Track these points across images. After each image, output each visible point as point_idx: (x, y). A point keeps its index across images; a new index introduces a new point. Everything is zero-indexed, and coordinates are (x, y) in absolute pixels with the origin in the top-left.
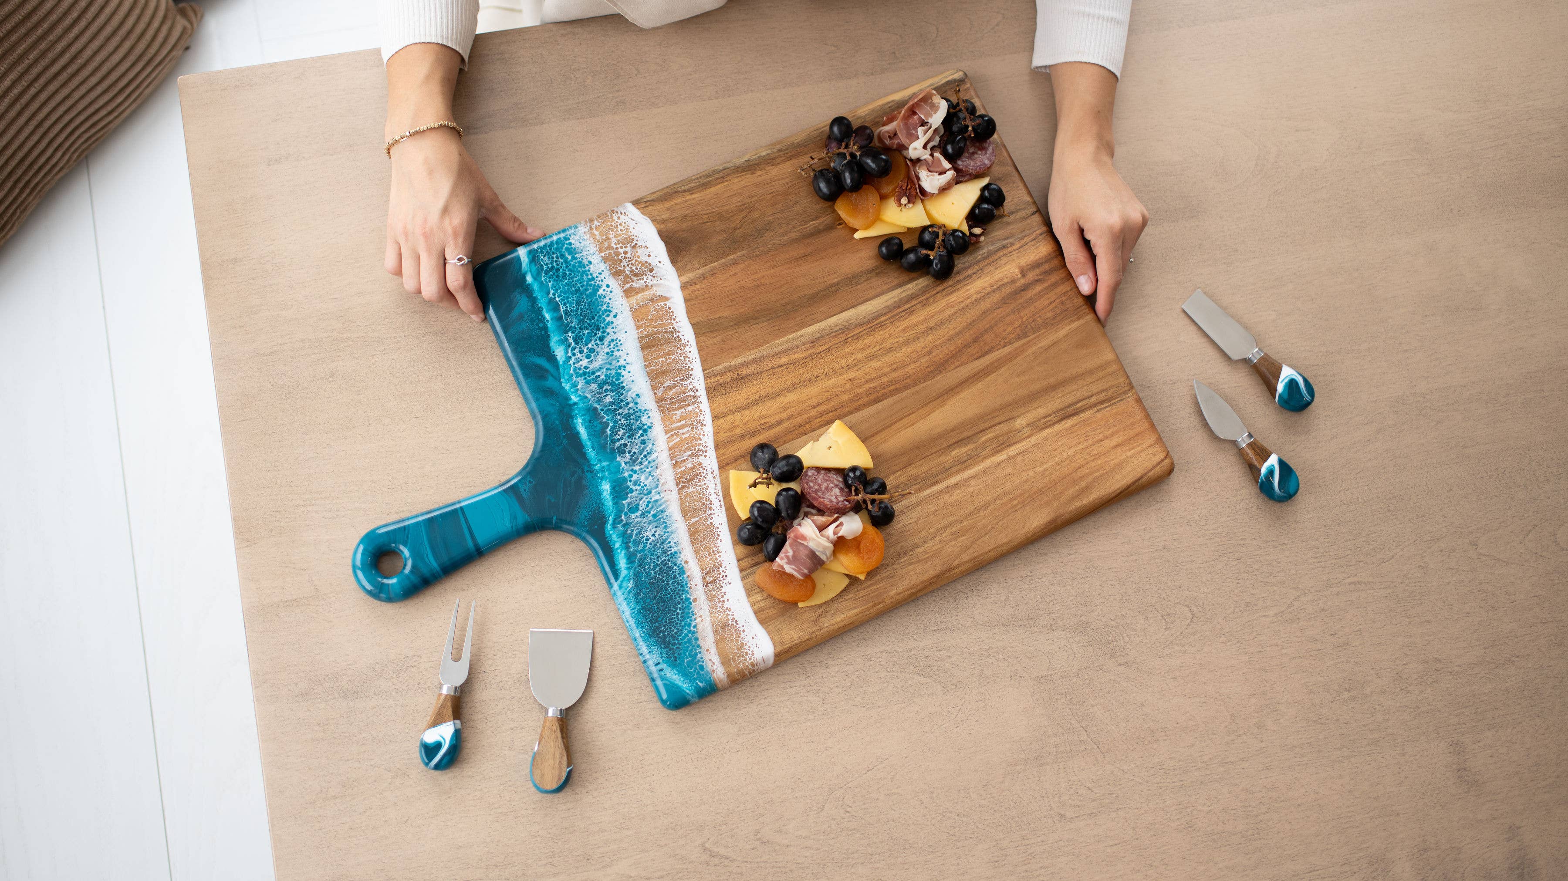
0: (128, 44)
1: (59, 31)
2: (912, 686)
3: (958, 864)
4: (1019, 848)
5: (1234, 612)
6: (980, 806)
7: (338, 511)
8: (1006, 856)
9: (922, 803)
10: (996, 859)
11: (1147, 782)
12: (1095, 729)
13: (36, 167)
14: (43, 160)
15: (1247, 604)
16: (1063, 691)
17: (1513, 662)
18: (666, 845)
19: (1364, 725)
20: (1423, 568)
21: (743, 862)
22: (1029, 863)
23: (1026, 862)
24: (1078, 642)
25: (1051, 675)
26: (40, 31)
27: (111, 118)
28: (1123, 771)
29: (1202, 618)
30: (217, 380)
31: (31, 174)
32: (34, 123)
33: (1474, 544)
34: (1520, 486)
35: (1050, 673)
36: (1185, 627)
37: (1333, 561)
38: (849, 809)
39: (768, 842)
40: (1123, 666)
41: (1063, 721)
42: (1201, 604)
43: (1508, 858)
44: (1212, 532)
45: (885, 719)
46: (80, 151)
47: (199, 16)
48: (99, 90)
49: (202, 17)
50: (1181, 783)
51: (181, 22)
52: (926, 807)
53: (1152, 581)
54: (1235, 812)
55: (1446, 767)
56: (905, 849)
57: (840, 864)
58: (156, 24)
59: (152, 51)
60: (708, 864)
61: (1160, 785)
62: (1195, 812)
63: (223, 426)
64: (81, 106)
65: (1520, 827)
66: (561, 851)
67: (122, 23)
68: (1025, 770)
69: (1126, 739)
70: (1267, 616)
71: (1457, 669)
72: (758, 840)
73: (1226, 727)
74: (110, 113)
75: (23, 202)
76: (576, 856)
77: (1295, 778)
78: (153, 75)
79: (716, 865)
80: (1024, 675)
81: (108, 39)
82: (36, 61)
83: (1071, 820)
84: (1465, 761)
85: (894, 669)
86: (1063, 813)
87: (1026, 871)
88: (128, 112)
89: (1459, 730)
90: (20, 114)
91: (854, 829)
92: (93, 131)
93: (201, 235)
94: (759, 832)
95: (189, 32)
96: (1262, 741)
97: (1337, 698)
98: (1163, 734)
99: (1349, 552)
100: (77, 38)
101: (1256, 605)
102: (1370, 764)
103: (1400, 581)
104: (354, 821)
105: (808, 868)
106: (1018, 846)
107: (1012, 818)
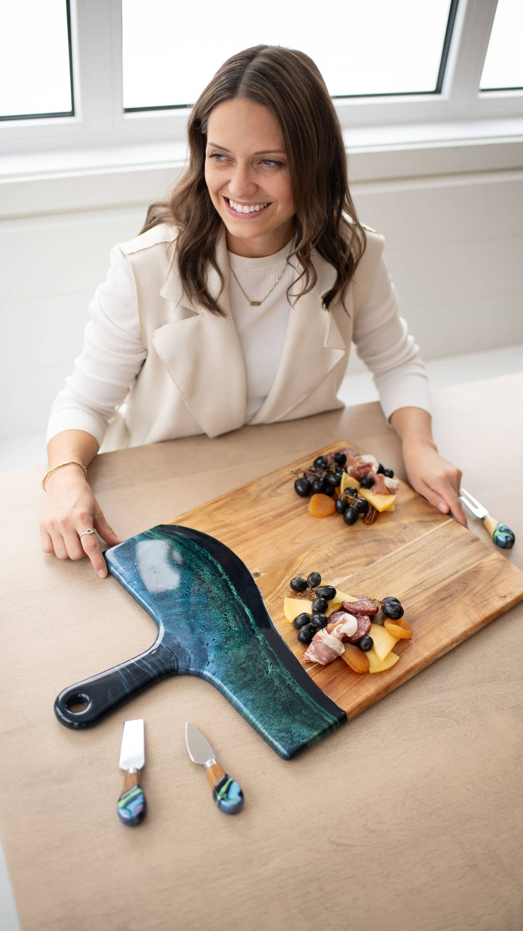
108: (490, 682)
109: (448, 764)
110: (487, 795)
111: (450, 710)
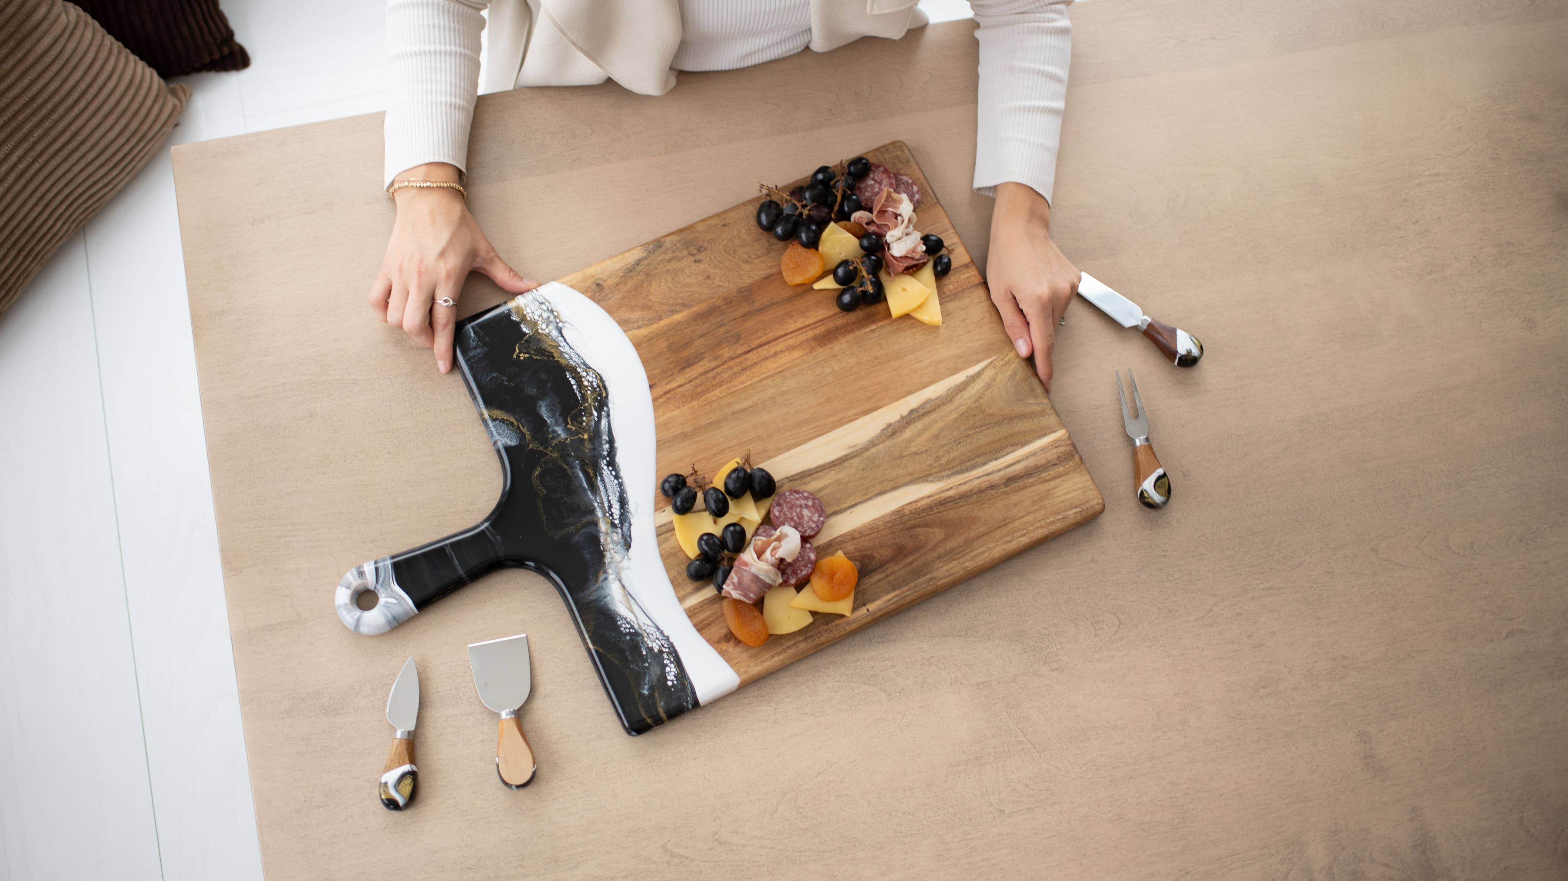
0: (123, 122)
1: (61, 110)
2: (858, 694)
3: (905, 859)
4: (962, 843)
5: (1158, 619)
6: (924, 805)
7: (317, 541)
8: (949, 850)
9: (870, 803)
10: (940, 853)
11: (1080, 778)
12: (1031, 730)
13: (39, 236)
14: (45, 229)
15: (1170, 611)
16: (1001, 696)
17: (1413, 657)
18: (629, 847)
19: (1279, 720)
20: (1329, 573)
21: (702, 861)
22: (971, 856)
23: (968, 855)
24: (1014, 650)
25: (989, 681)
26: (44, 111)
27: (107, 190)
28: (1058, 768)
29: (1129, 625)
30: (205, 422)
31: (34, 242)
32: (38, 195)
33: (1375, 550)
34: (1415, 496)
35: (988, 679)
36: (1113, 633)
37: (1248, 569)
38: (801, 810)
39: (725, 842)
40: (1056, 672)
41: (1002, 724)
42: (1127, 612)
43: (1411, 837)
44: (1136, 544)
45: (833, 726)
46: (78, 221)
47: (188, 94)
48: (97, 163)
49: (191, 95)
50: (1112, 778)
51: (172, 101)
52: (874, 807)
53: (1081, 591)
54: (1162, 803)
55: (1354, 755)
56: (855, 846)
57: (794, 862)
58: (149, 103)
59: (145, 127)
60: (669, 864)
61: (1092, 780)
62: (1126, 804)
63: (211, 464)
64: (79, 179)
65: (1422, 808)
66: (531, 854)
67: (118, 103)
68: (966, 770)
69: (1060, 739)
70: (1188, 621)
71: (1363, 664)
72: (716, 840)
73: (1153, 725)
74: (106, 185)
75: (26, 269)
76: (545, 858)
77: (1217, 770)
78: (146, 150)
79: (676, 865)
80: (964, 681)
81: (106, 117)
82: (40, 138)
83: (1010, 816)
84: (1371, 749)
85: (841, 679)
86: (1002, 808)
87: (969, 863)
88: (122, 184)
89: (1365, 721)
90: (25, 187)
91: (807, 829)
92: (90, 202)
93: (191, 290)
94: (717, 833)
95: (179, 109)
96: (1186, 737)
97: (1254, 695)
98: (1095, 733)
99: (1261, 560)
100: (78, 116)
101: (1177, 611)
102: (1285, 755)
103: (1310, 585)
104: (336, 829)
105: (763, 865)
106: (961, 841)
107: (955, 815)
108: (960, 636)
109: (855, 761)
110: (891, 815)
111: (885, 675)
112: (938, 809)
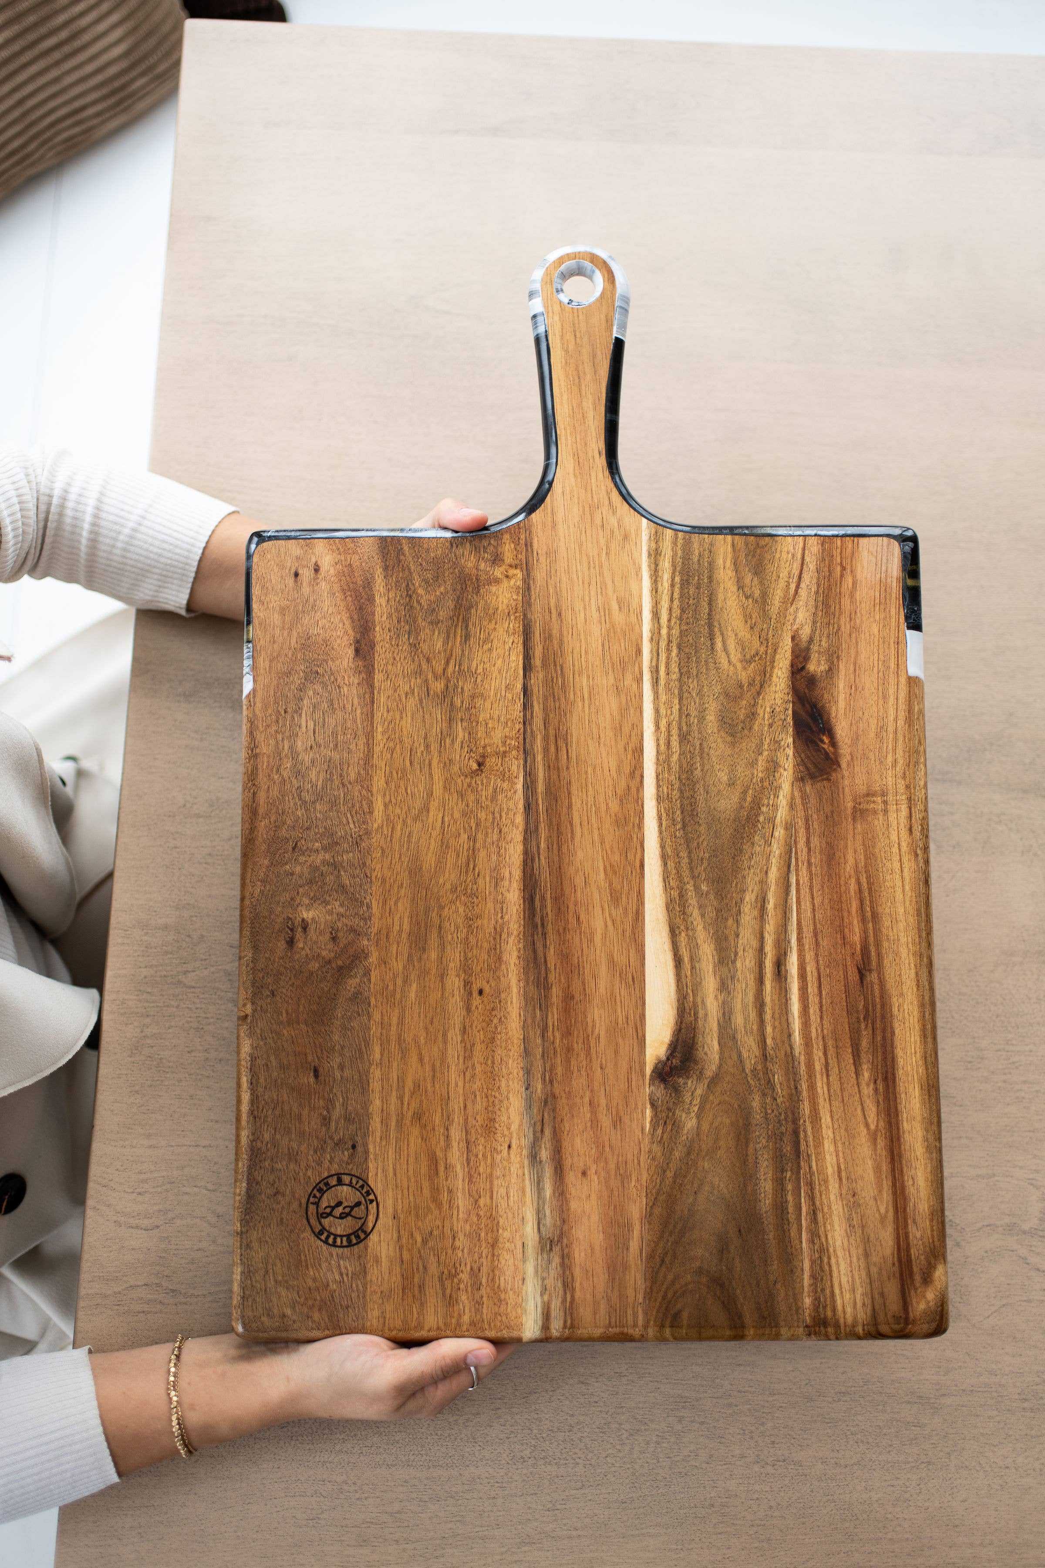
4: (1000, 1053)
8: (982, 1058)
22: (1010, 1073)
68: (1023, 964)
87: (1005, 1082)
104: (214, 847)
106: (999, 1050)
107: (998, 1016)
112: (977, 1003)
